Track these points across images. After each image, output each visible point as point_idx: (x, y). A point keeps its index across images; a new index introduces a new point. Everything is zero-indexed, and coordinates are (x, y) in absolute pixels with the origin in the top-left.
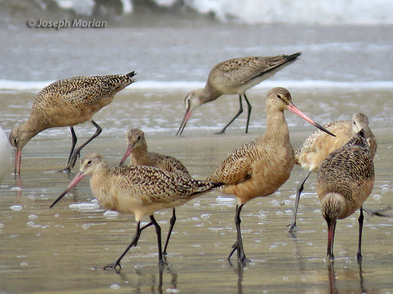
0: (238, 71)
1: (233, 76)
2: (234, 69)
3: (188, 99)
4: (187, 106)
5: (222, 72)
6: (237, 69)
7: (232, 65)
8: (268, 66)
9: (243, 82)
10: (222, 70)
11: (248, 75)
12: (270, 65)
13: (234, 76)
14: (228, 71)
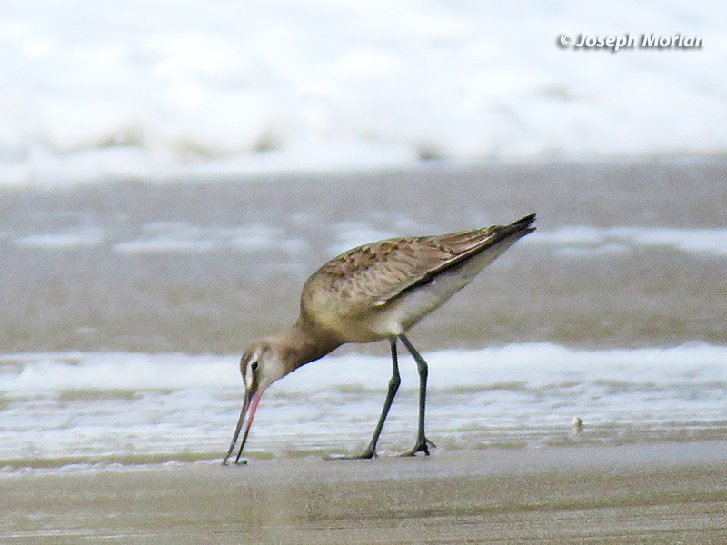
0: (367, 273)
1: (355, 286)
2: (358, 268)
3: (251, 362)
4: (250, 381)
5: (329, 279)
6: (367, 268)
7: (353, 260)
8: (447, 255)
9: (381, 303)
10: (330, 274)
11: (393, 281)
12: (452, 252)
13: (358, 285)
14: (343, 276)
